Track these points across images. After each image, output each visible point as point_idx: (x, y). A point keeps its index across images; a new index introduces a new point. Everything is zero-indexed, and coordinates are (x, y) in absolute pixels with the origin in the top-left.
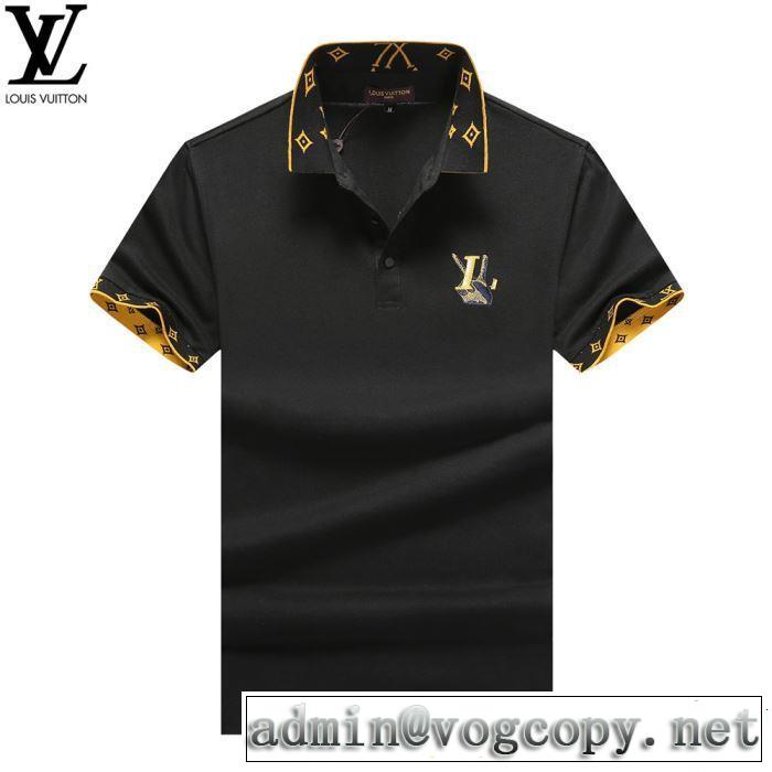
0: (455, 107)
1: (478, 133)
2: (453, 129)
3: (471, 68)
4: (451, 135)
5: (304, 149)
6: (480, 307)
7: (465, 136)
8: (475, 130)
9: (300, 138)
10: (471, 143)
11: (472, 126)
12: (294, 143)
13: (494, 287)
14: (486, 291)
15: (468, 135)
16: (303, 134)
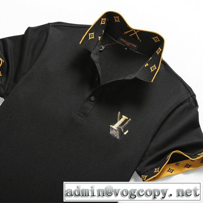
0: (151, 58)
1: (156, 68)
2: (147, 65)
3: (162, 48)
4: (146, 66)
5: (90, 38)
6: (115, 139)
7: (151, 68)
8: (155, 67)
9: (91, 34)
10: (152, 71)
11: (155, 66)
12: (88, 34)
13: (125, 133)
14: (121, 133)
15: (152, 68)
16: (93, 34)
